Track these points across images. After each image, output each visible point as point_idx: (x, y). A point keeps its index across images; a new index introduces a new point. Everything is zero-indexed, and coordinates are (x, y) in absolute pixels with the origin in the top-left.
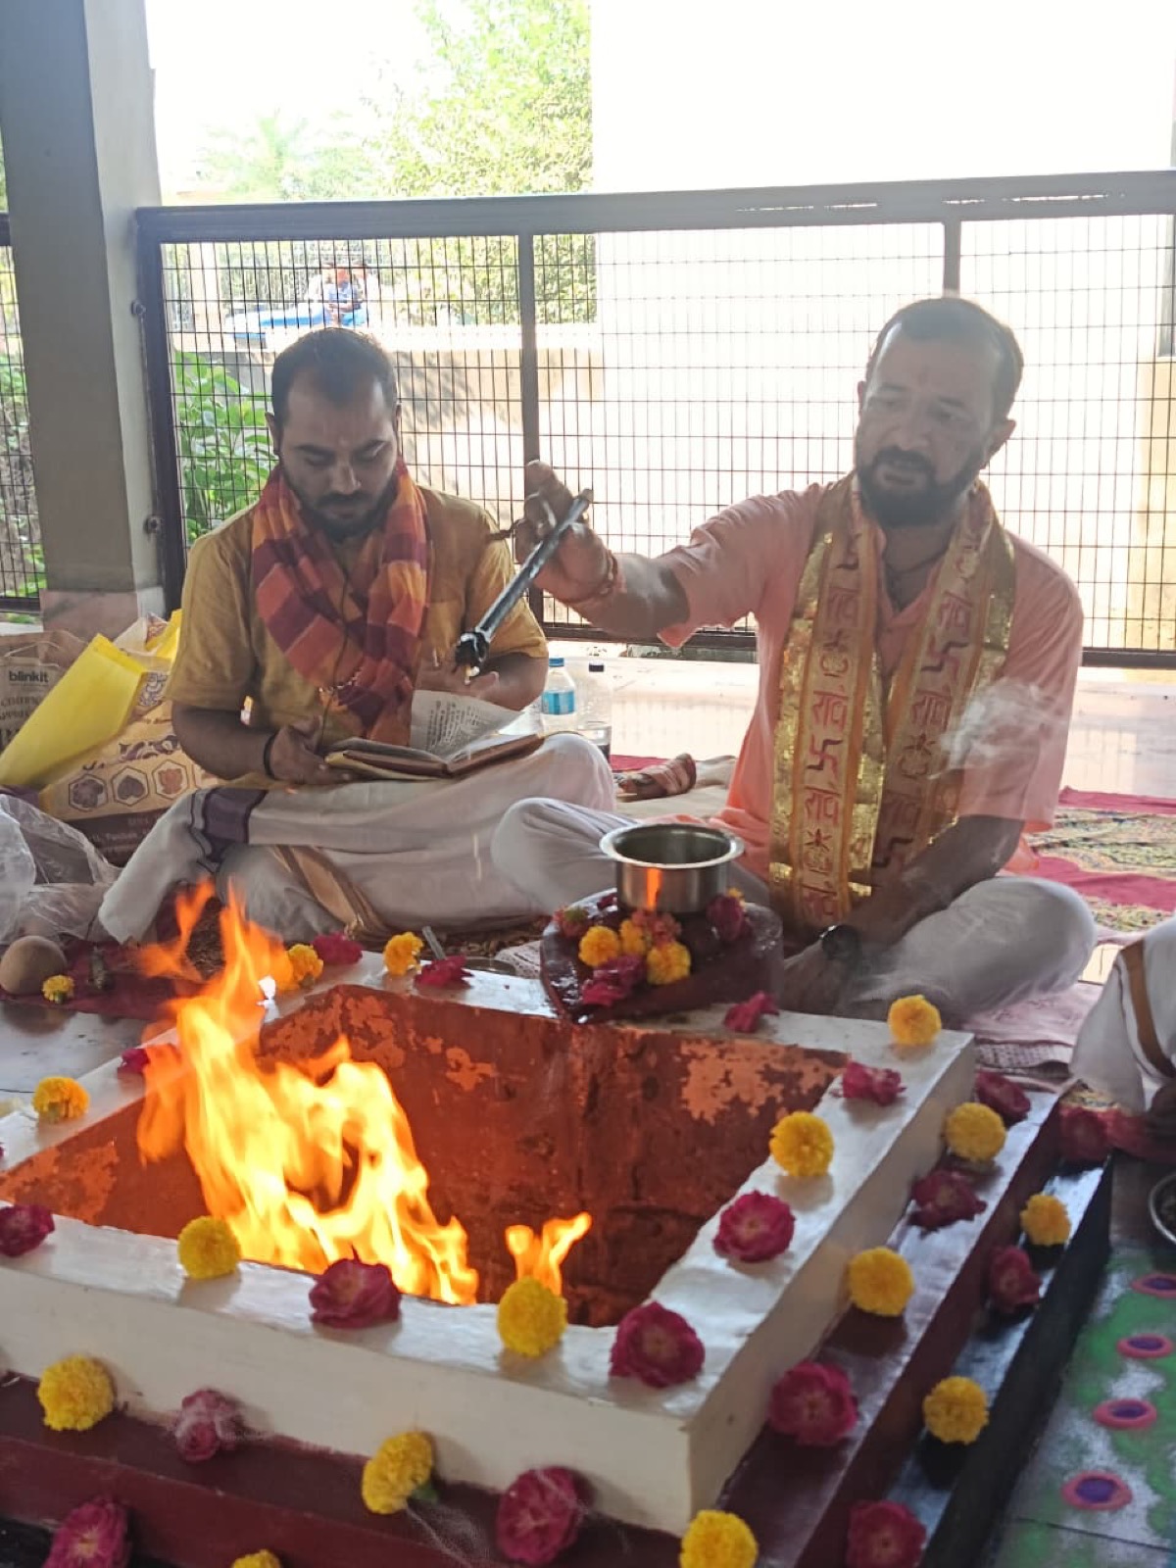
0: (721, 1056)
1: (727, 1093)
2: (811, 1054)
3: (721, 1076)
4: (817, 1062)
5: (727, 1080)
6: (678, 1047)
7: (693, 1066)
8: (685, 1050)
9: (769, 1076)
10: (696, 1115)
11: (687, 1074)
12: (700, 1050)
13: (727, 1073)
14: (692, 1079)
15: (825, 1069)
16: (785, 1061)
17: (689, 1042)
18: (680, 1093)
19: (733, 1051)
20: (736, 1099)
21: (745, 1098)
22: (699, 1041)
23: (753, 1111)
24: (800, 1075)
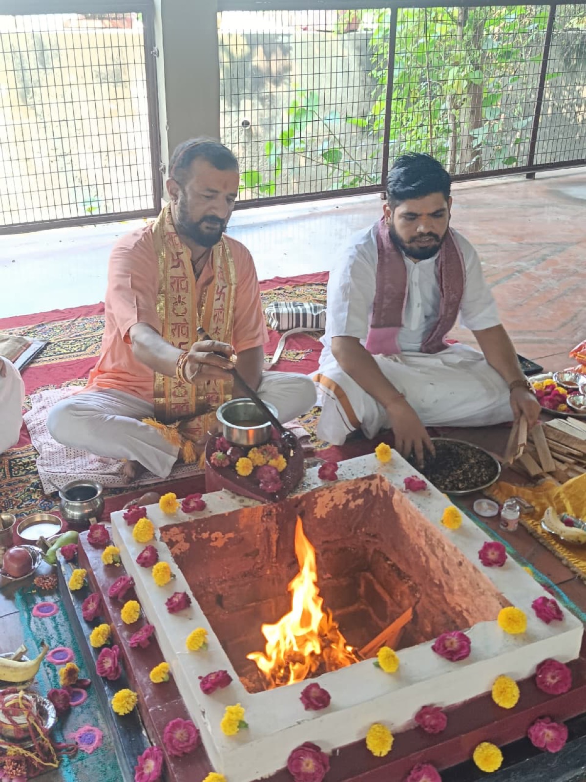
0: (330, 492)
1: (331, 504)
2: (363, 479)
3: (330, 499)
4: (366, 481)
5: (332, 500)
6: (314, 495)
7: (318, 500)
8: (316, 495)
9: (348, 492)
10: (319, 517)
11: (316, 503)
12: (321, 493)
13: (332, 497)
14: (319, 505)
15: (368, 482)
16: (354, 485)
17: (318, 492)
18: (313, 511)
19: (335, 488)
20: (335, 505)
21: (338, 503)
22: (322, 490)
23: (341, 507)
24: (360, 487)
